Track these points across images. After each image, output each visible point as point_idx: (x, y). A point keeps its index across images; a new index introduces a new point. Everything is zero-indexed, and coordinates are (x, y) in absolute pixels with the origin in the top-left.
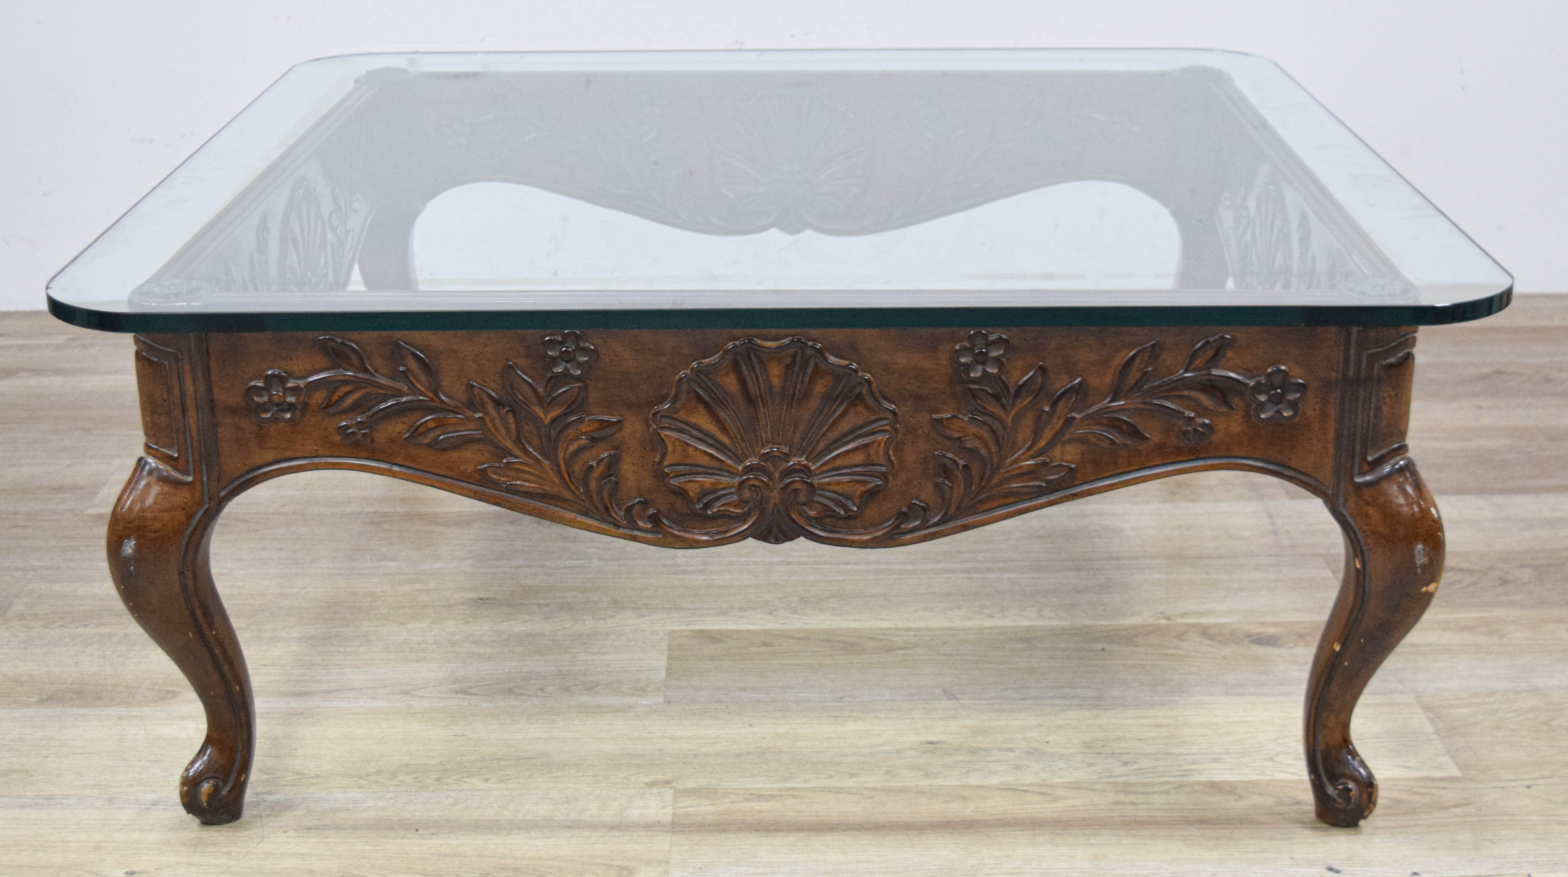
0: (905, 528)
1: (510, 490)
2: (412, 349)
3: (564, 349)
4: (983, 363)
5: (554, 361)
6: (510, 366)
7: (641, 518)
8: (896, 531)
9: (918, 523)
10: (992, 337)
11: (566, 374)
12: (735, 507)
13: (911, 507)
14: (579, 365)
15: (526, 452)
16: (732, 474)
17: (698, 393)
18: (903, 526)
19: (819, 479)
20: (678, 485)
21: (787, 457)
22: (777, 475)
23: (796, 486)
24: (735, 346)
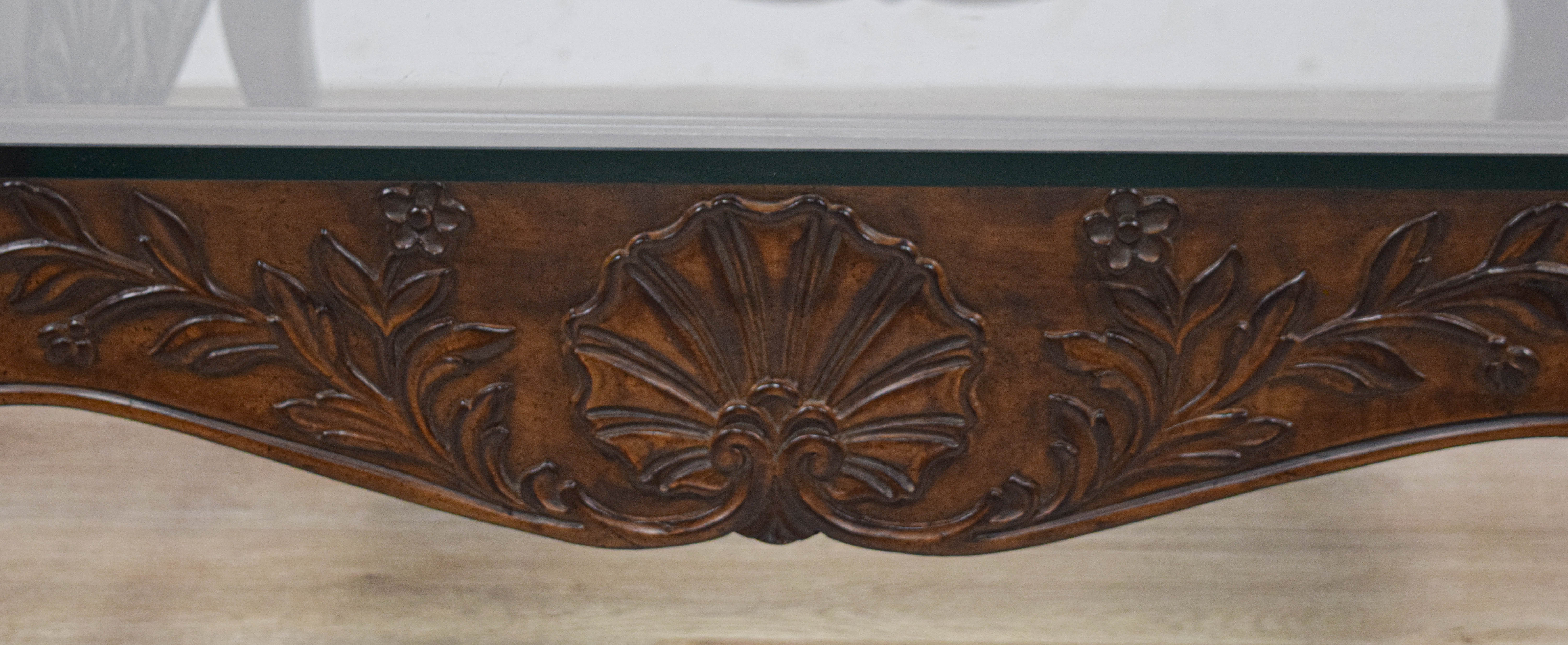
0: (996, 523)
1: (333, 445)
2: (159, 206)
3: (415, 210)
4: (1133, 245)
5: (398, 230)
6: (323, 237)
7: (550, 497)
8: (983, 527)
9: (1018, 515)
10: (1149, 201)
11: (417, 252)
12: (708, 481)
13: (1007, 486)
14: (442, 237)
15: (356, 384)
16: (703, 425)
17: (643, 288)
18: (993, 520)
19: (850, 437)
20: (608, 441)
21: (795, 398)
22: (778, 429)
23: (810, 448)
24: (705, 209)
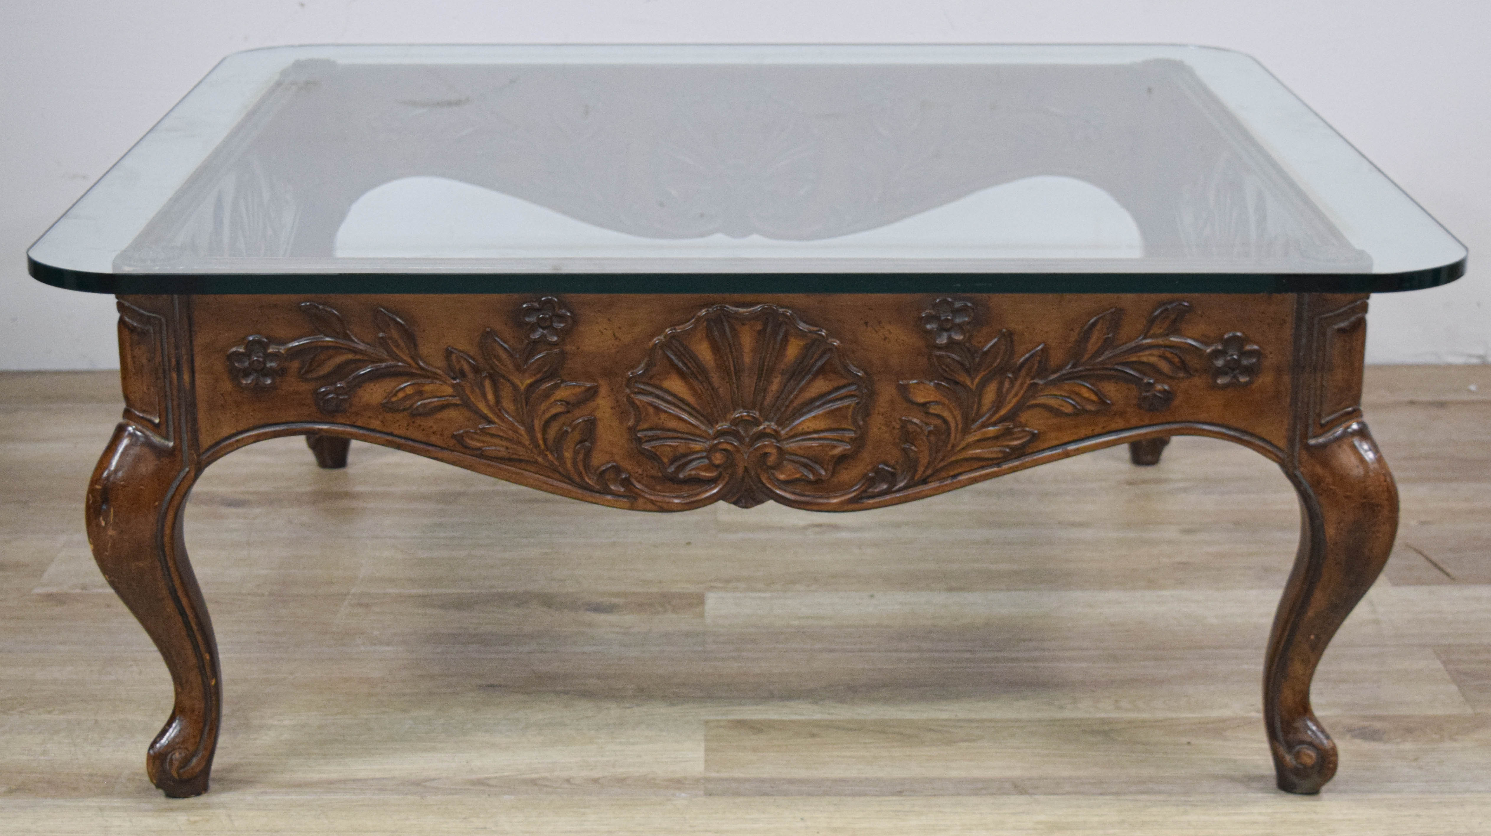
0: (872, 492)
1: (484, 455)
2: (391, 315)
3: (541, 316)
4: (947, 330)
5: (533, 328)
6: (488, 332)
7: (615, 482)
8: (864, 495)
9: (885, 486)
10: (958, 305)
11: (543, 340)
12: (705, 470)
13: (878, 471)
14: (556, 331)
15: (503, 419)
16: (704, 437)
17: (671, 359)
18: (870, 490)
19: (788, 444)
20: (650, 449)
21: (756, 422)
22: (747, 440)
23: (767, 450)
24: (708, 313)
